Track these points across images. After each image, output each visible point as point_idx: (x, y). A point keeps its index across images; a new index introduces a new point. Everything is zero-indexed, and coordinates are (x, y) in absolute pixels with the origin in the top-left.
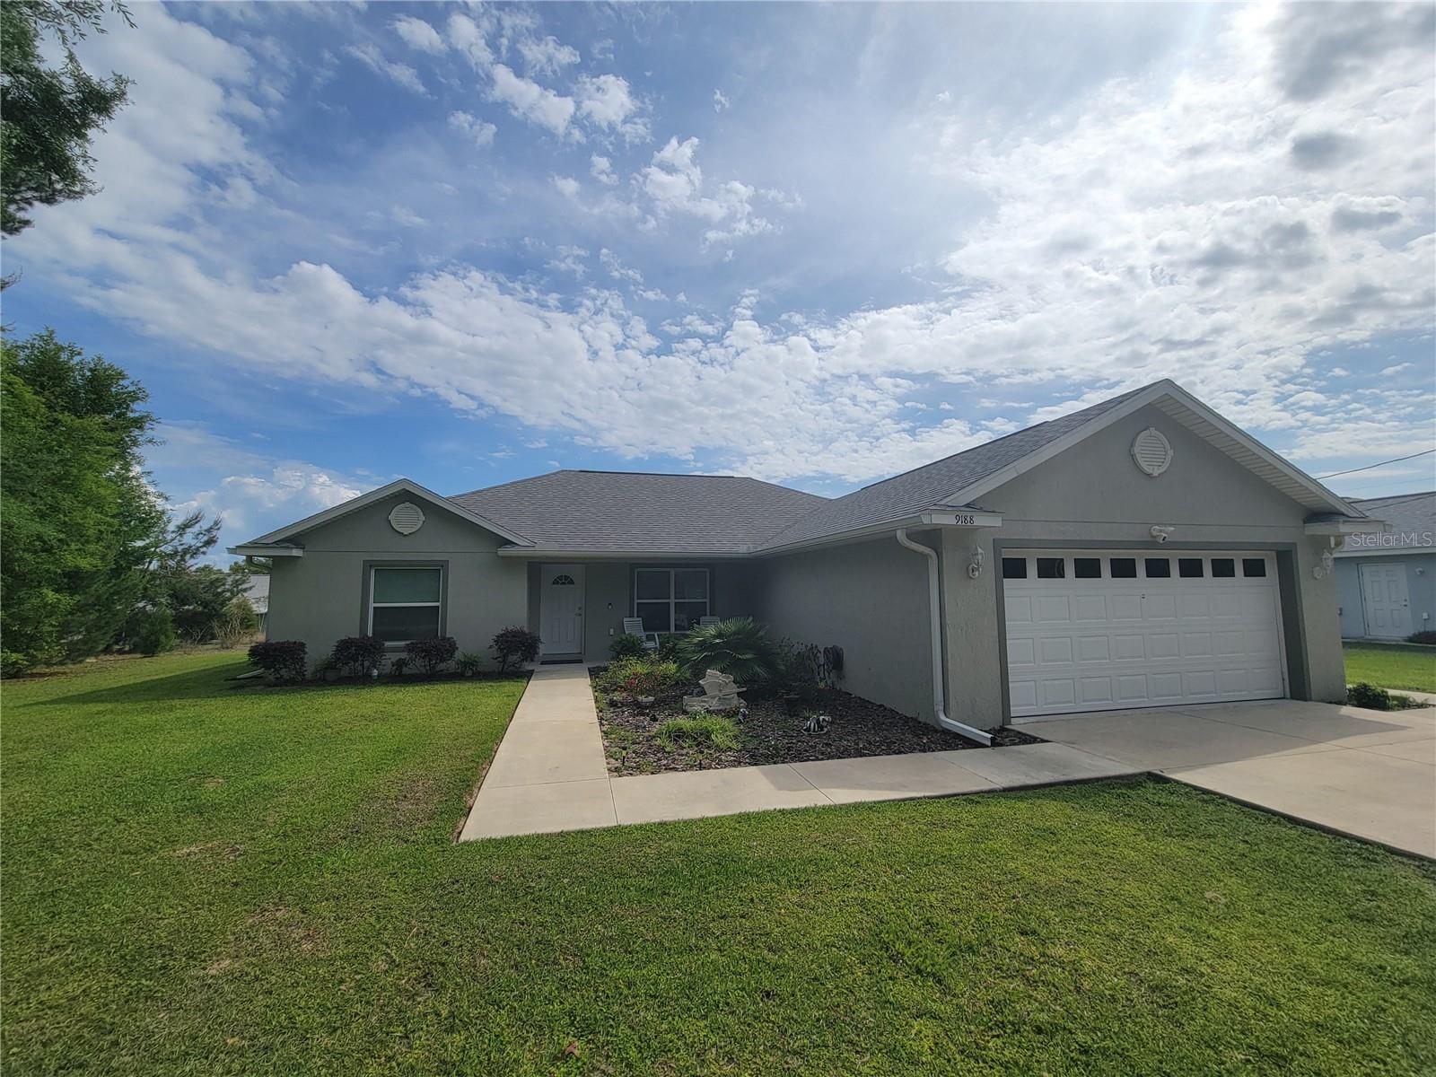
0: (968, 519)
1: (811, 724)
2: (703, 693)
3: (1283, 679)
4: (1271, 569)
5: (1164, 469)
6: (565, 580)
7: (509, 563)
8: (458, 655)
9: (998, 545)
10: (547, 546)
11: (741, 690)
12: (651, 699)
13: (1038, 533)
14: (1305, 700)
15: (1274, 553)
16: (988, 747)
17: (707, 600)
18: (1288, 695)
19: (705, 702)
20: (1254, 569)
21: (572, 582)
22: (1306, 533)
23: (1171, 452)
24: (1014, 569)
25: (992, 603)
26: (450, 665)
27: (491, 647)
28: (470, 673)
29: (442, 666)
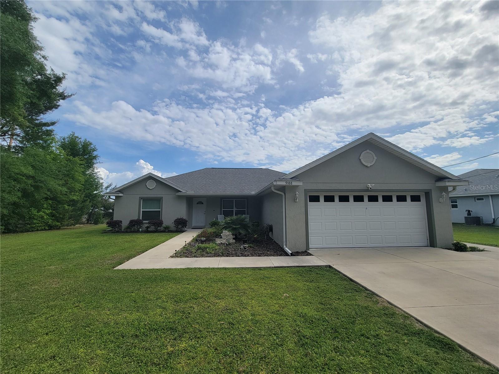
0: (290, 183)
1: (242, 247)
2: (221, 238)
3: (428, 239)
4: (423, 199)
5: (373, 164)
6: (201, 203)
7: (180, 197)
8: (164, 225)
9: (306, 191)
10: (191, 193)
11: (234, 237)
12: (205, 239)
13: (322, 187)
14: (434, 247)
15: (424, 193)
16: (289, 256)
17: (246, 210)
18: (429, 245)
19: (221, 240)
20: (415, 199)
21: (202, 203)
22: (436, 186)
23: (375, 158)
24: (315, 199)
25: (303, 210)
26: (162, 228)
27: (173, 223)
28: (167, 231)
29: (159, 228)
